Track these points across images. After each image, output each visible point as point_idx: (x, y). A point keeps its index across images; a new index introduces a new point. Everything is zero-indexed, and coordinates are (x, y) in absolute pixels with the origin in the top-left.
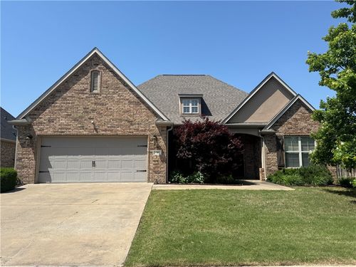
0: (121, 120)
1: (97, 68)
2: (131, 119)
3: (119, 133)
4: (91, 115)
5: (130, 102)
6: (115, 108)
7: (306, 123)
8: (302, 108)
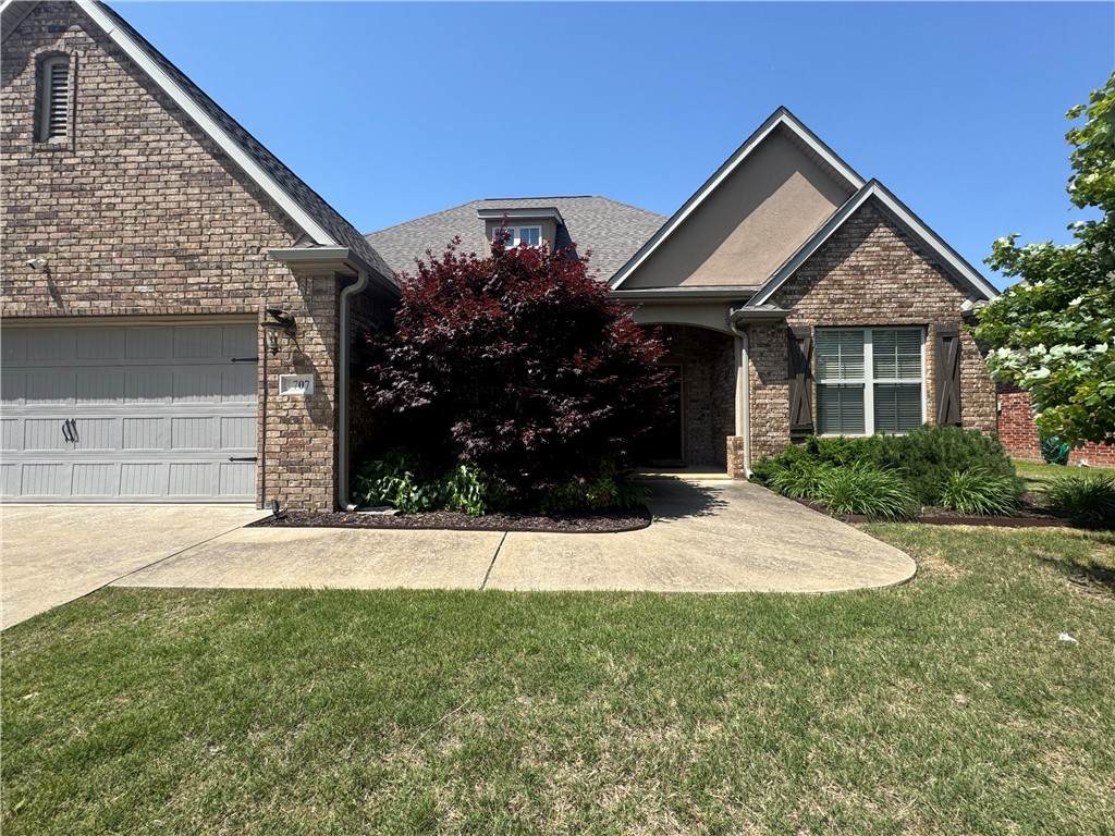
0: (151, 252)
1: (60, 45)
2: (192, 247)
3: (146, 305)
4: (39, 237)
5: (187, 178)
6: (128, 203)
7: (894, 280)
8: (882, 231)
